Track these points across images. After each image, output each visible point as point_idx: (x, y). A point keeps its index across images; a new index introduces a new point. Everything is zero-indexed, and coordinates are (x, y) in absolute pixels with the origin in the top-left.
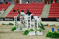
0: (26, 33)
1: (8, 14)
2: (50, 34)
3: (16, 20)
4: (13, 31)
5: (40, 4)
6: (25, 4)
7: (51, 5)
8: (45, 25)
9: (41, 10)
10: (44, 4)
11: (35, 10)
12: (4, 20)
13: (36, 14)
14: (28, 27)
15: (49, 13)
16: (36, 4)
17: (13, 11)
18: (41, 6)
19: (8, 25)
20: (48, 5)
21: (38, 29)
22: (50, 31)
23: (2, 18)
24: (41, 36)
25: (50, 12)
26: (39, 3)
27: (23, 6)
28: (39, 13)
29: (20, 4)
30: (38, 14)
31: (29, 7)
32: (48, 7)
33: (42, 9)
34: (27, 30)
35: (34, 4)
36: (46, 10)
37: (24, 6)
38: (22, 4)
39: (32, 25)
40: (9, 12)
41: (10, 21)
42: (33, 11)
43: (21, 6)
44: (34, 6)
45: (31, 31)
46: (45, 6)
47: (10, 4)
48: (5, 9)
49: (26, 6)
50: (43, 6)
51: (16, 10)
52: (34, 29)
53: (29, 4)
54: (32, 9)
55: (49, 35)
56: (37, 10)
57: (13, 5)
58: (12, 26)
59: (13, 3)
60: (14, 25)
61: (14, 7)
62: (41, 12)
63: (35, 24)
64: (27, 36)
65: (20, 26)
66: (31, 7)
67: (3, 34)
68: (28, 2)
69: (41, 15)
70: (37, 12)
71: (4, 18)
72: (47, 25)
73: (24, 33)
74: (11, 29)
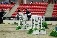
0: (31, 32)
1: (13, 14)
2: (54, 33)
3: (20, 20)
4: (18, 30)
5: (44, 4)
6: (30, 4)
7: (55, 5)
8: (48, 25)
9: (45, 10)
10: (47, 4)
11: (39, 10)
12: (9, 19)
13: (40, 13)
14: (32, 26)
15: (53, 13)
16: (40, 4)
17: (17, 11)
18: (45, 5)
19: (13, 24)
20: (52, 5)
21: (42, 28)
22: (53, 31)
23: (7, 18)
24: (45, 35)
25: (53, 11)
26: (42, 3)
27: (27, 6)
28: (43, 13)
29: (24, 4)
30: (41, 13)
31: (33, 7)
32: (52, 7)
33: (46, 8)
34: (31, 29)
35: (38, 4)
36: (50, 10)
37: (29, 6)
38: (26, 4)
39: (36, 25)
40: (14, 12)
41: (15, 20)
42: (37, 11)
43: (25, 6)
44: (38, 6)
45: (35, 30)
46: (48, 6)
47: (15, 4)
48: (10, 9)
49: (31, 6)
50: (47, 5)
51: (20, 10)
52: (38, 28)
53: (33, 4)
54: (36, 9)
55: (52, 34)
56: (41, 10)
57: (17, 5)
58: (17, 25)
59: (18, 3)
60: (19, 25)
61: (19, 7)
62: (45, 12)
63: (39, 24)
64: (31, 35)
65: (25, 26)
66: (35, 7)
67: (8, 33)
68: (32, 2)
69: (44, 15)
70: (40, 12)
71: (9, 18)
72: (51, 25)
73: (28, 32)
74: (16, 29)
